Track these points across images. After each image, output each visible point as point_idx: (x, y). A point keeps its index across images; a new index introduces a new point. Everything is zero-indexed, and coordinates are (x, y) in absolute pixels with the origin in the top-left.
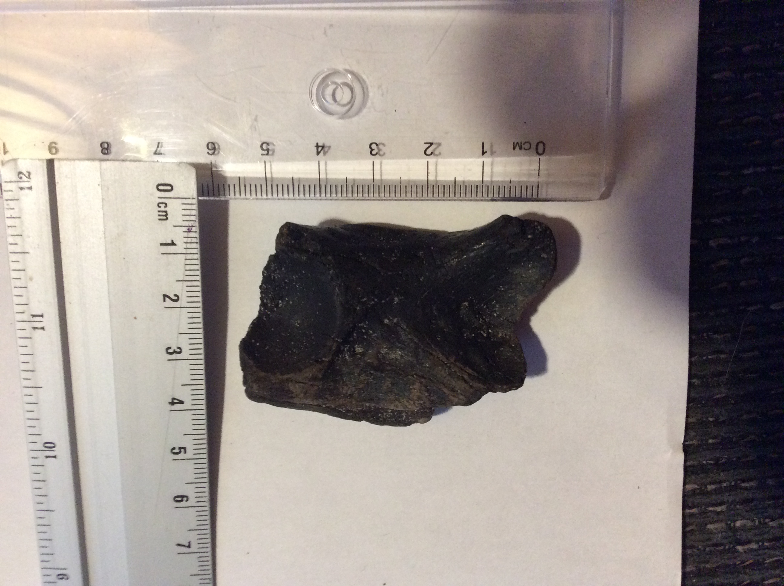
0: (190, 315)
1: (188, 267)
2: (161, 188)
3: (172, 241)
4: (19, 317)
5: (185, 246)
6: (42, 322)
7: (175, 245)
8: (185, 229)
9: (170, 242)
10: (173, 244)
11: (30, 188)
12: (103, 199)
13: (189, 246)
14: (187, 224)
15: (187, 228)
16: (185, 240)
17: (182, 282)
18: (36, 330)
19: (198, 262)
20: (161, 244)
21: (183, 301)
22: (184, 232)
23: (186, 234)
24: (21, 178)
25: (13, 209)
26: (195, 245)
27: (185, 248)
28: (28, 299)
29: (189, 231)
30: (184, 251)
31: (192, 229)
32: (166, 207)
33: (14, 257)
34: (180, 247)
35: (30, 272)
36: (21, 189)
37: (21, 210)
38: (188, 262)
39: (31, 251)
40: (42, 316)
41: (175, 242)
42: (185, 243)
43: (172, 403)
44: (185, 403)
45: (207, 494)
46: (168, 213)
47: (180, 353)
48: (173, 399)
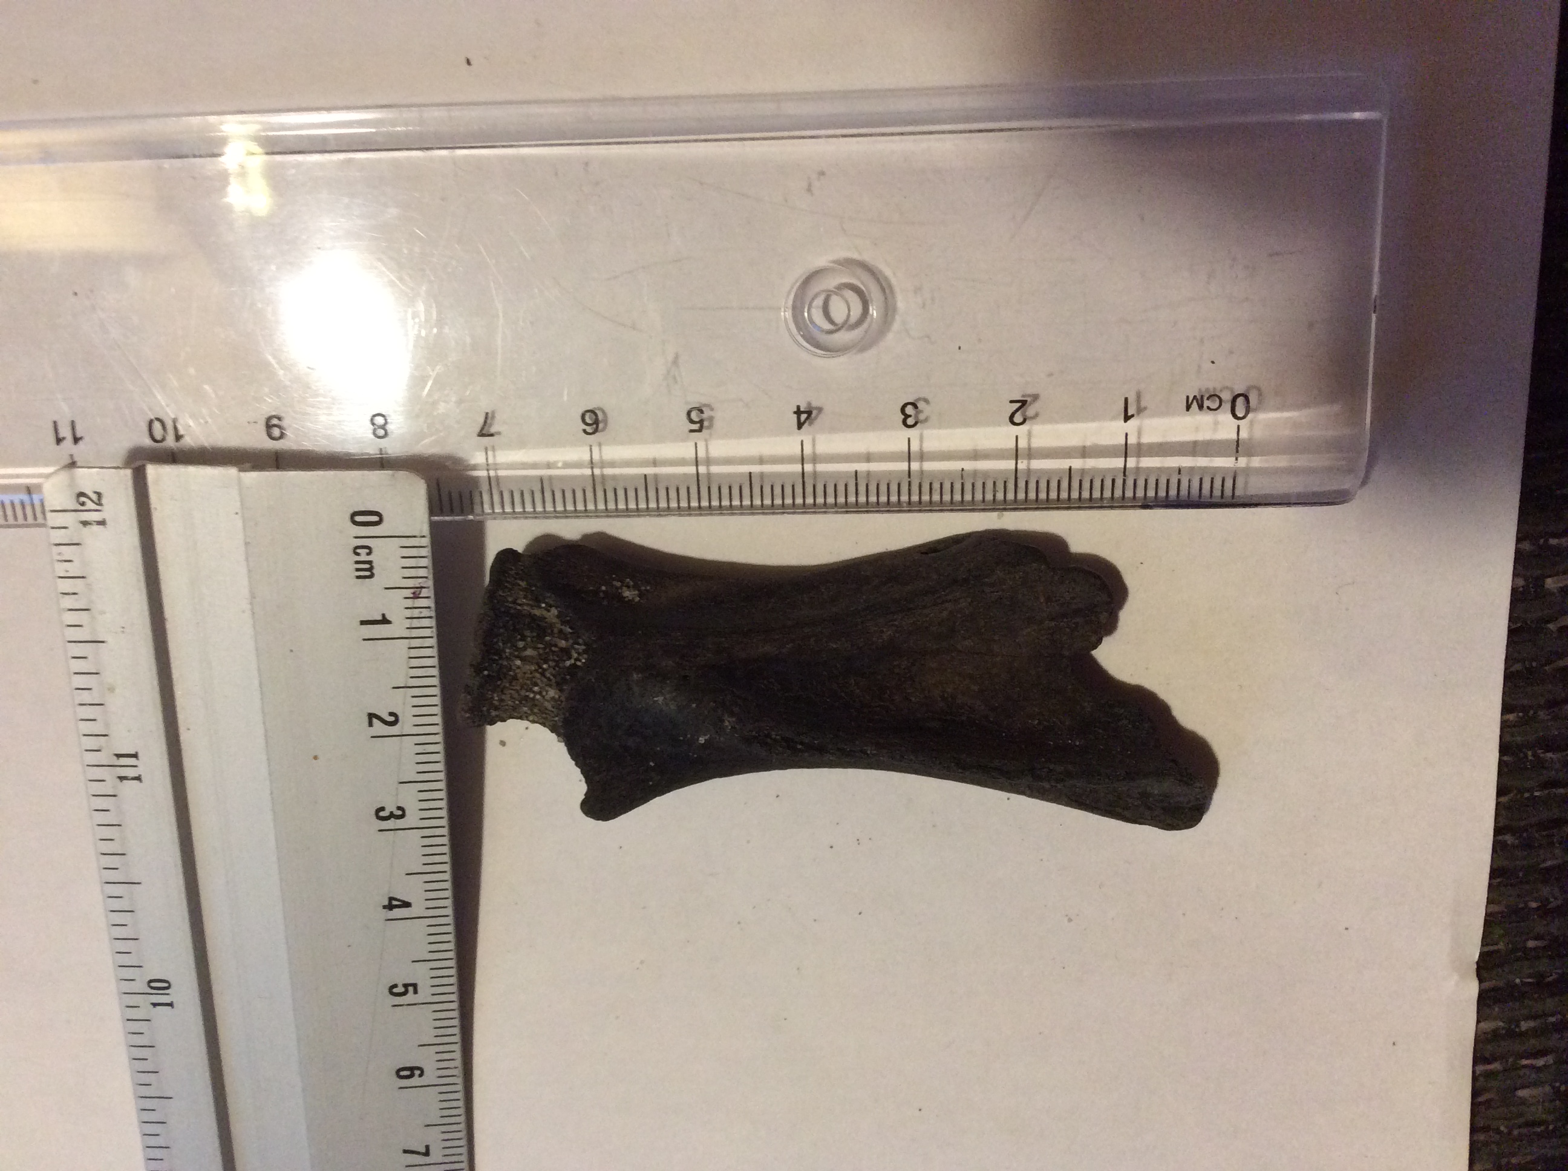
0: (420, 749)
1: (414, 663)
2: (358, 519)
3: (383, 615)
4: (91, 758)
5: (408, 623)
6: (136, 766)
7: (389, 622)
8: (408, 593)
9: (380, 618)
10: (385, 621)
11: (102, 523)
12: (247, 544)
13: (416, 623)
14: (410, 583)
15: (412, 591)
16: (409, 613)
17: (403, 690)
18: (126, 781)
19: (434, 652)
20: (363, 623)
21: (406, 725)
22: (406, 598)
23: (409, 603)
24: (83, 504)
25: (71, 561)
26: (426, 622)
27: (408, 628)
28: (107, 725)
29: (416, 596)
30: (407, 634)
31: (420, 592)
32: (369, 554)
33: (76, 650)
34: (398, 628)
35: (108, 678)
36: (85, 523)
37: (85, 562)
38: (414, 653)
39: (109, 639)
40: (135, 755)
41: (388, 617)
42: (407, 618)
43: (390, 907)
44: (413, 905)
45: (458, 1063)
46: (374, 564)
47: (402, 816)
48: (391, 899)
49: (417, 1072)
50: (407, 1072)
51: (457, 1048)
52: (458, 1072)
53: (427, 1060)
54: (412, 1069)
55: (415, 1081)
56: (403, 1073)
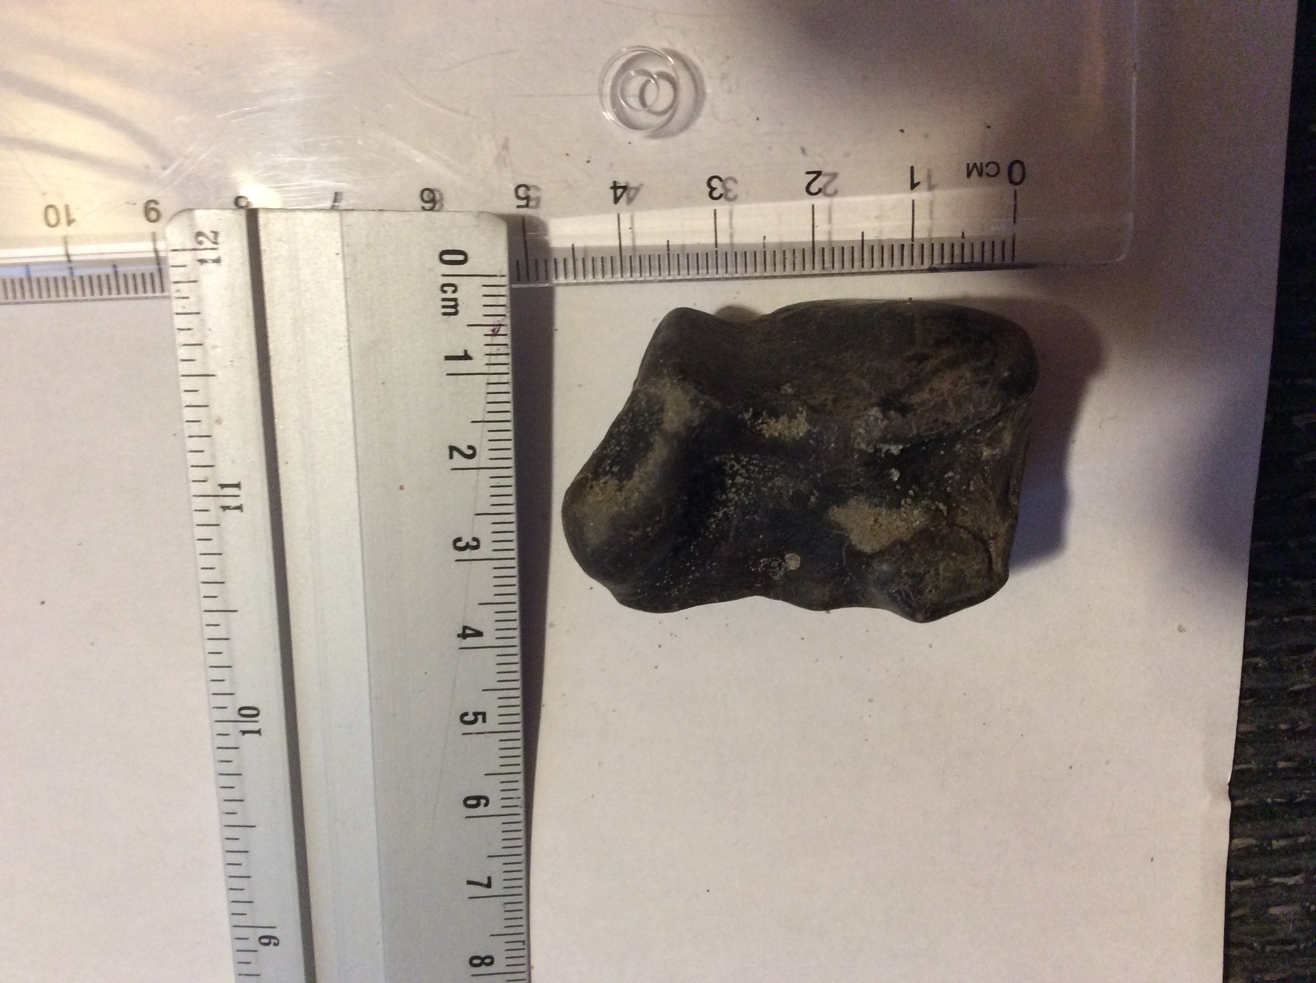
0: (495, 482)
1: (492, 398)
2: (447, 257)
3: (466, 351)
4: (197, 488)
5: (487, 360)
6: (238, 496)
7: (470, 358)
8: (488, 330)
9: (462, 354)
10: (466, 357)
11: (217, 261)
12: (345, 279)
13: (494, 359)
14: (490, 320)
15: (492, 328)
16: (488, 350)
17: (481, 424)
18: (227, 511)
19: (508, 388)
20: (448, 358)
21: (484, 457)
22: (486, 335)
23: (489, 340)
24: (200, 243)
25: (187, 298)
26: (503, 359)
27: (487, 364)
28: (213, 456)
29: (495, 334)
30: (486, 369)
31: (498, 331)
32: (454, 292)
33: (187, 384)
34: (478, 363)
35: (216, 410)
36: (202, 261)
37: (200, 299)
38: (493, 388)
39: (219, 373)
40: (238, 486)
41: (470, 353)
42: (487, 355)
43: (464, 636)
44: (485, 634)
45: (521, 793)
46: (459, 302)
47: (477, 547)
48: (465, 628)
49: (483, 802)
50: (475, 801)
51: (520, 777)
52: (520, 802)
53: (492, 788)
54: (478, 798)
55: (481, 810)
56: (470, 802)
